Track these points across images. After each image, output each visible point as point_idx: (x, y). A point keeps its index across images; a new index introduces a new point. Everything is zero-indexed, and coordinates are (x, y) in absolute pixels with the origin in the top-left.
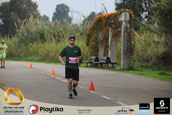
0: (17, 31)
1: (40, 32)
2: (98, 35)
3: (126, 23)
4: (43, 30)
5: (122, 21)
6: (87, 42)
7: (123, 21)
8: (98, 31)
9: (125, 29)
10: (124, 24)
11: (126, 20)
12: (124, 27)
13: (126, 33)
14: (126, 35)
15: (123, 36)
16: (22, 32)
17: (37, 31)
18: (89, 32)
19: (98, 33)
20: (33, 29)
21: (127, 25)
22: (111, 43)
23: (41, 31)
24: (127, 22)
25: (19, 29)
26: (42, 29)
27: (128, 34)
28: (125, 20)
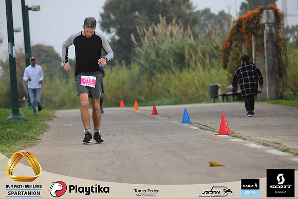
0: (137, 52)
1: (178, 51)
2: (241, 50)
3: (270, 27)
4: (183, 48)
5: (264, 24)
6: (223, 62)
7: (266, 25)
8: (240, 41)
9: (268, 37)
10: (267, 28)
11: (269, 22)
12: (267, 34)
13: (270, 43)
14: (270, 45)
15: (267, 48)
16: (147, 52)
17: (173, 50)
18: (226, 45)
19: (241, 46)
20: (165, 46)
21: (271, 30)
22: (255, 60)
23: (178, 48)
24: (271, 25)
25: (141, 48)
26: (180, 45)
27: (275, 44)
28: (267, 23)
